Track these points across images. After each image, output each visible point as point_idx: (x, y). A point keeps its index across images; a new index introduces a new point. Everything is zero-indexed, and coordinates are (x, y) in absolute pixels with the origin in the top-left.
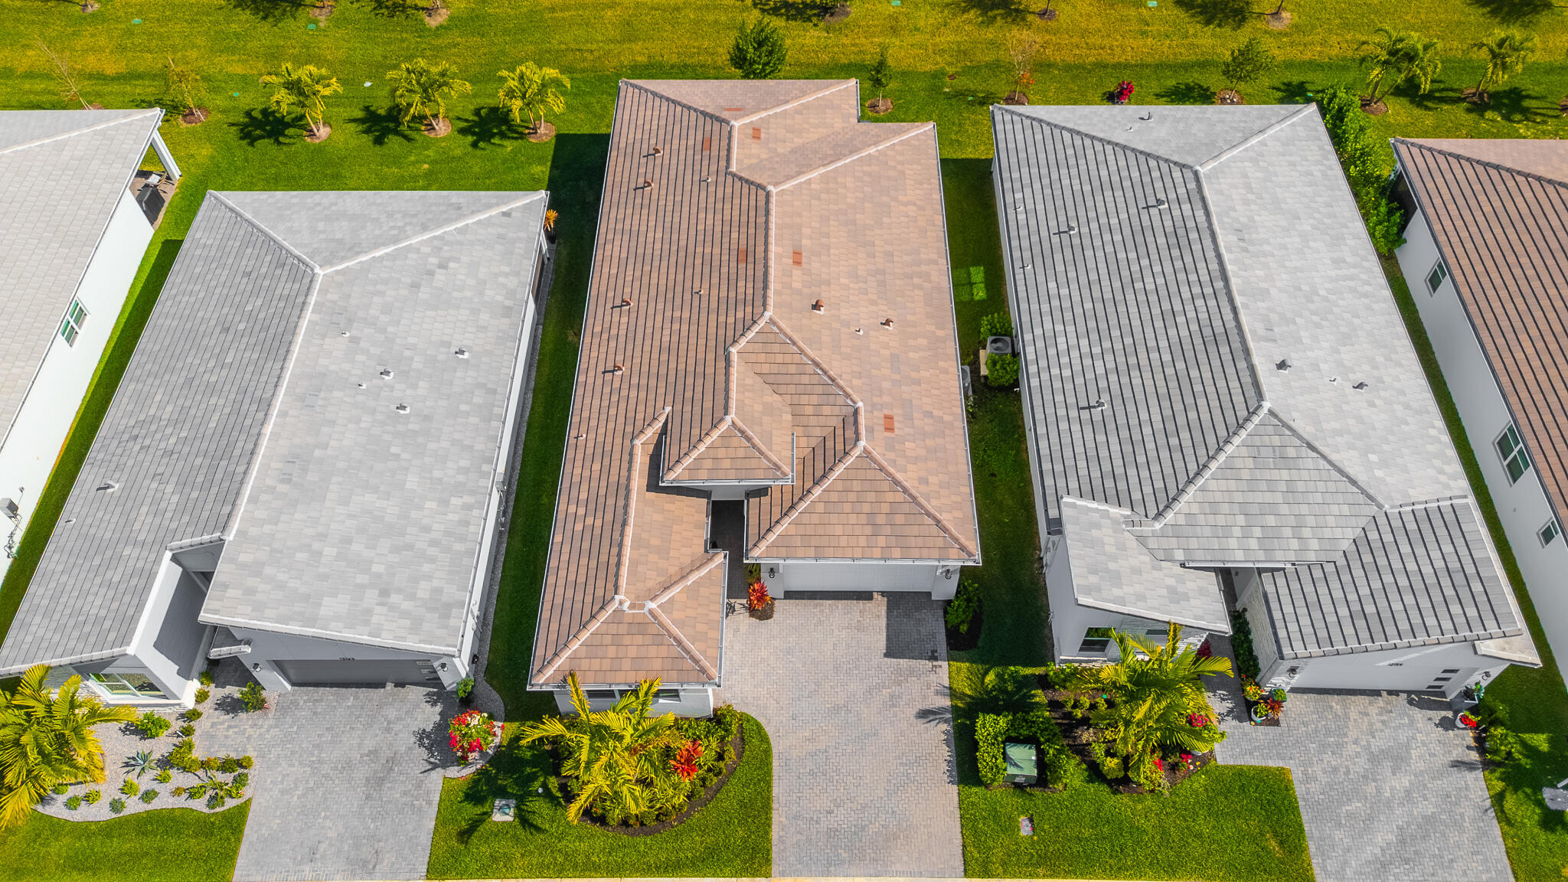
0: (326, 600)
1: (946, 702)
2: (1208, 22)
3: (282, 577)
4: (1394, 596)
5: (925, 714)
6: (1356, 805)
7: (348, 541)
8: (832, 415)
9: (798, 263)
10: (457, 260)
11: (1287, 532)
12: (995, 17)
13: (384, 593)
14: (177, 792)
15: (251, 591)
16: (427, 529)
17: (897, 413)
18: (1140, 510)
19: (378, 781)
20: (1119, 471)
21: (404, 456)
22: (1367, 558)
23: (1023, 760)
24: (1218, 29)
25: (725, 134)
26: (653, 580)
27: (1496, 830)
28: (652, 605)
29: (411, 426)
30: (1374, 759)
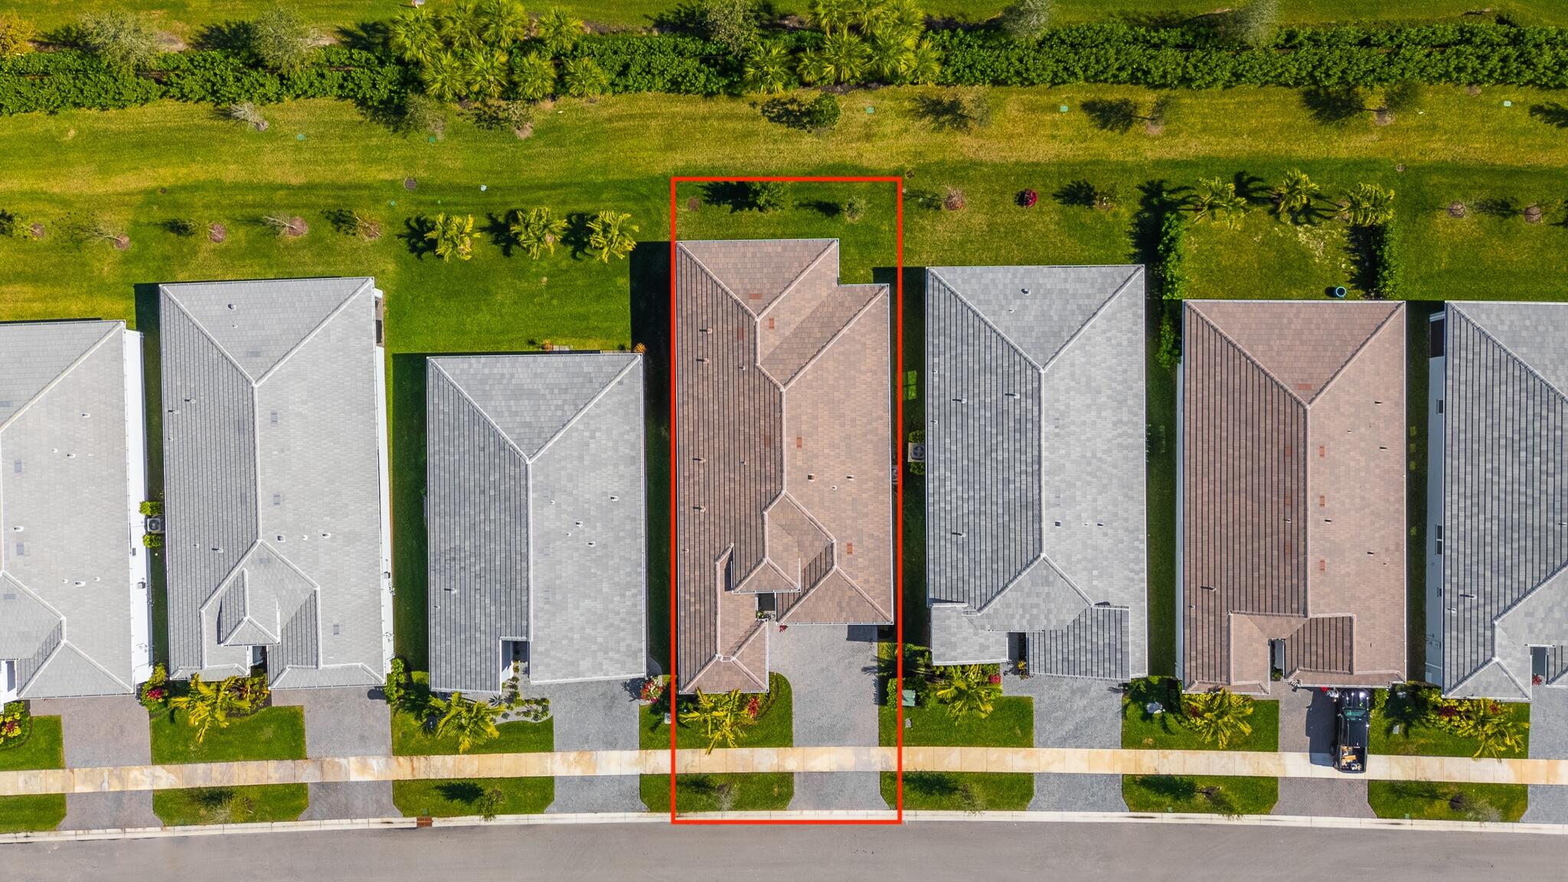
0: (581, 662)
1: (875, 664)
2: (1103, 127)
3: (559, 655)
4: (1083, 653)
5: (865, 670)
6: (1060, 713)
7: (583, 629)
8: (819, 547)
9: (799, 446)
10: (599, 430)
11: (1042, 616)
12: (944, 123)
13: (606, 653)
14: (518, 714)
15: (548, 666)
16: (618, 613)
17: (854, 540)
18: (972, 603)
19: (609, 707)
20: (966, 578)
21: (599, 573)
22: (1077, 631)
23: (909, 696)
24: (1109, 133)
25: (752, 328)
26: (732, 642)
27: (1120, 722)
28: (734, 658)
29: (598, 553)
30: (1073, 692)
